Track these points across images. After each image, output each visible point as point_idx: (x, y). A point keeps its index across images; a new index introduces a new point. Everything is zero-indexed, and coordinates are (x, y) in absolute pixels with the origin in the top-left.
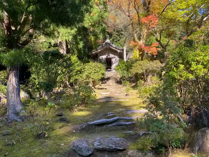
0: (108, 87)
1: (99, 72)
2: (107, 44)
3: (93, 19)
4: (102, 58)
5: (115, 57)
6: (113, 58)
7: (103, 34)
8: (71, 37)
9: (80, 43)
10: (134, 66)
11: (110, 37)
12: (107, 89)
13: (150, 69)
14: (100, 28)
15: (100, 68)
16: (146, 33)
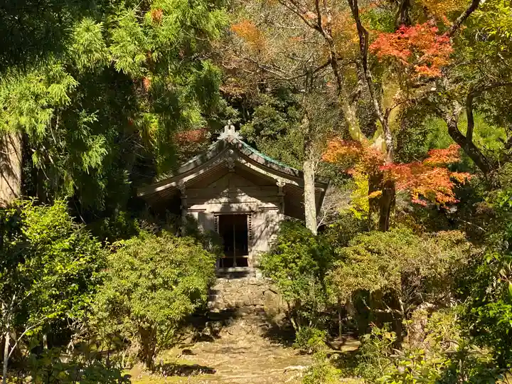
0: (226, 358)
1: (176, 283)
2: (224, 146)
3: (155, 37)
4: (202, 213)
5: (263, 210)
6: (256, 213)
7: (202, 103)
8: (46, 116)
9: (90, 142)
10: (344, 258)
11: (245, 118)
12: (218, 373)
13: (424, 272)
14: (191, 78)
15: (179, 264)
16: (398, 102)
